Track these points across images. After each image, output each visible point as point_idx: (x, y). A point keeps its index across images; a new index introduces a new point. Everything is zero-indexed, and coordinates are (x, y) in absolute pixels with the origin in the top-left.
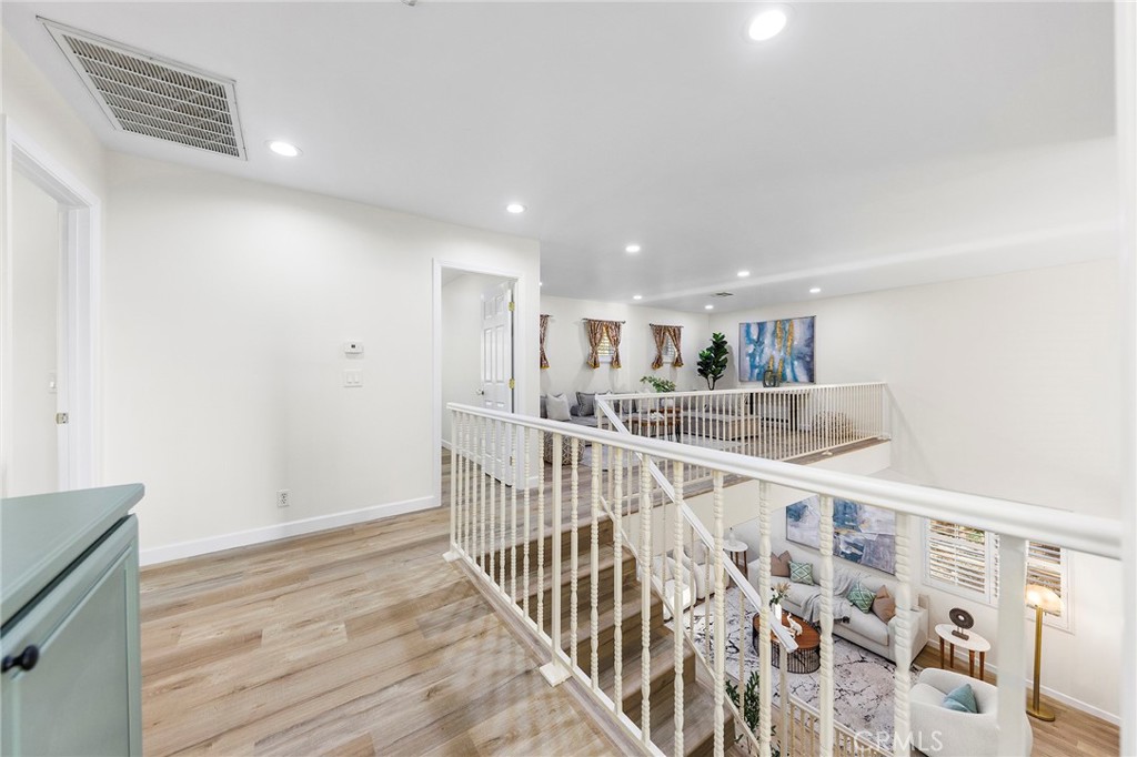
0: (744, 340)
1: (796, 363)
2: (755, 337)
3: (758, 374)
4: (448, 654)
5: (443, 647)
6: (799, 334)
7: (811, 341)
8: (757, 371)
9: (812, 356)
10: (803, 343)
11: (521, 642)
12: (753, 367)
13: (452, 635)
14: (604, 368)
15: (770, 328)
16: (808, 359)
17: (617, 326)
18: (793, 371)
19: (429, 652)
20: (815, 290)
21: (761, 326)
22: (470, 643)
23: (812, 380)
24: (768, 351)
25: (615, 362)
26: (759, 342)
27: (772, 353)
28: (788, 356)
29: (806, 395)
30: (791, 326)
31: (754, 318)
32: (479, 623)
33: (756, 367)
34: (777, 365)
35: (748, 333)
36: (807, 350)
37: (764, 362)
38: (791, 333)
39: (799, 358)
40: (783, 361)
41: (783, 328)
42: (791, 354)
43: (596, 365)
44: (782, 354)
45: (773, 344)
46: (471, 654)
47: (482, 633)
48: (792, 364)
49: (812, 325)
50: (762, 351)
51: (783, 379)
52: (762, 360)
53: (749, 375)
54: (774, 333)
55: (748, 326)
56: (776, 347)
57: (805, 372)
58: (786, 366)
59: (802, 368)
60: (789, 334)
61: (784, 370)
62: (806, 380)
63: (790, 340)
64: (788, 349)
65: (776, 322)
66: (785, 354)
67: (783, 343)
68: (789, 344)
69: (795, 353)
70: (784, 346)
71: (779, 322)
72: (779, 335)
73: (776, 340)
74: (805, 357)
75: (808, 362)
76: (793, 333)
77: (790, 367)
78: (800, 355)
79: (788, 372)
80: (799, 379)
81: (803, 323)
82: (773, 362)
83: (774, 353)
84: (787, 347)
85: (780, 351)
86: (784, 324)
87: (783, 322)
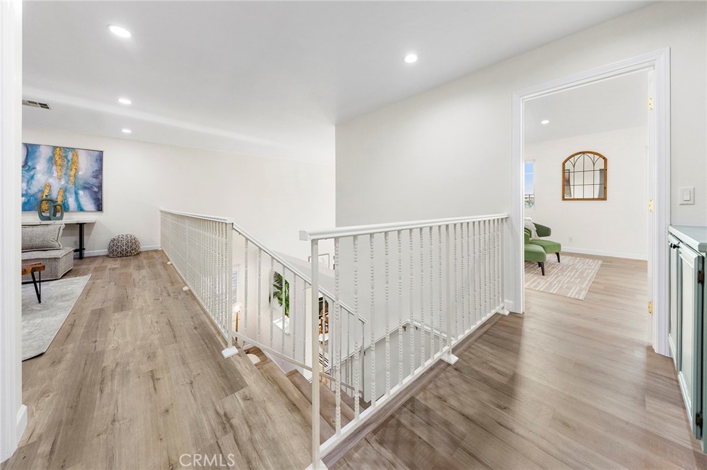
1: (81, 193)
3: (25, 203)
4: (470, 411)
5: (467, 418)
6: (85, 167)
7: (99, 173)
9: (100, 187)
10: (90, 173)
11: (436, 376)
13: (452, 417)
15: (44, 153)
16: (96, 189)
18: (77, 200)
19: (477, 424)
20: (126, 131)
21: (31, 148)
22: (453, 402)
23: (99, 208)
24: (41, 178)
26: (27, 167)
27: (48, 180)
28: (71, 186)
29: (92, 224)
30: (76, 155)
32: (432, 404)
34: (56, 195)
36: (94, 181)
37: (34, 189)
38: (75, 162)
39: (85, 188)
40: (65, 190)
41: (64, 154)
42: (75, 184)
44: (63, 182)
45: (50, 172)
46: (461, 398)
47: (440, 398)
48: (76, 194)
49: (100, 158)
50: (33, 177)
51: (65, 208)
54: (51, 160)
56: (54, 175)
57: (92, 202)
58: (68, 195)
59: (89, 197)
60: (73, 163)
61: (65, 199)
62: (93, 209)
63: (74, 170)
64: (71, 178)
65: (55, 148)
66: (67, 183)
67: (64, 171)
68: (73, 173)
69: (81, 182)
70: (65, 174)
71: (58, 149)
72: (59, 162)
73: (54, 167)
74: (91, 187)
75: (95, 192)
76: (78, 163)
77: (74, 196)
78: (85, 185)
79: (71, 201)
80: (85, 209)
81: (90, 155)
82: (50, 190)
83: (51, 181)
84: (70, 176)
85: (60, 179)
86: (65, 152)
87: (66, 149)
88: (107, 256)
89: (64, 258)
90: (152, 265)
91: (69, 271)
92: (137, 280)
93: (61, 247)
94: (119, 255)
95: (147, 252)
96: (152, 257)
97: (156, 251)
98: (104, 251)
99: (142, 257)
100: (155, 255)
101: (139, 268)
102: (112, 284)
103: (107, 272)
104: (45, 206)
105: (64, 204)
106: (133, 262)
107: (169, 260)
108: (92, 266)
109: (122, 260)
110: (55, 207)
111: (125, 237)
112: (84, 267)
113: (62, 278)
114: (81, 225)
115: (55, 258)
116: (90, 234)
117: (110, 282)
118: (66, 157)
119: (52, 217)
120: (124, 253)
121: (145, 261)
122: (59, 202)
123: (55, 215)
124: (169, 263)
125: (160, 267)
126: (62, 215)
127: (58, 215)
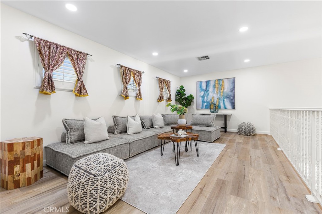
0: (199, 89)
1: (225, 100)
2: (204, 88)
3: (206, 105)
6: (227, 87)
7: (233, 89)
8: (205, 104)
9: (234, 96)
10: (229, 90)
12: (203, 102)
14: (131, 100)
15: (212, 83)
16: (232, 98)
17: (140, 74)
18: (224, 103)
21: (208, 82)
23: (234, 107)
24: (211, 94)
25: (139, 96)
26: (206, 90)
27: (213, 95)
28: (221, 97)
29: (230, 116)
30: (223, 82)
31: (203, 79)
33: (205, 102)
34: (216, 101)
35: (201, 86)
36: (231, 94)
37: (209, 100)
38: (223, 86)
39: (227, 97)
40: (219, 99)
41: (219, 83)
42: (223, 96)
43: (126, 97)
44: (218, 96)
45: (214, 91)
48: (224, 101)
49: (234, 82)
50: (208, 95)
52: (208, 99)
53: (201, 106)
54: (214, 86)
55: (201, 82)
56: (215, 93)
57: (230, 104)
58: (220, 102)
59: (229, 102)
60: (222, 86)
61: (219, 103)
62: (231, 108)
63: (222, 89)
64: (221, 93)
65: (215, 80)
66: (220, 96)
67: (219, 90)
68: (222, 91)
69: (225, 95)
70: (219, 92)
71: (217, 81)
72: (217, 86)
73: (215, 89)
74: (230, 97)
75: (231, 99)
76: (224, 86)
77: (222, 102)
78: (227, 96)
79: (222, 104)
80: (227, 108)
81: (229, 81)
82: (214, 99)
83: (214, 95)
84: (221, 92)
85: (217, 94)
86: (219, 81)
87: (219, 80)
88: (237, 133)
89: (215, 132)
90: (265, 148)
91: (217, 139)
92: (253, 159)
93: (214, 126)
94: (243, 134)
95: (261, 135)
96: (264, 140)
97: (267, 135)
98: (236, 130)
99: (257, 138)
100: (266, 138)
101: (255, 147)
102: (236, 156)
103: (235, 144)
104: (212, 106)
105: (219, 106)
106: (251, 141)
107: (279, 147)
108: (229, 138)
109: (245, 138)
110: (215, 107)
111: (246, 124)
112: (225, 137)
113: (213, 142)
114: (225, 116)
115: (210, 132)
116: (229, 120)
117: (235, 153)
118: (219, 84)
119: (214, 112)
120: (246, 133)
121: (259, 142)
122: (217, 105)
123: (215, 111)
124: (279, 149)
125: (271, 151)
126: (218, 111)
127: (217, 110)
